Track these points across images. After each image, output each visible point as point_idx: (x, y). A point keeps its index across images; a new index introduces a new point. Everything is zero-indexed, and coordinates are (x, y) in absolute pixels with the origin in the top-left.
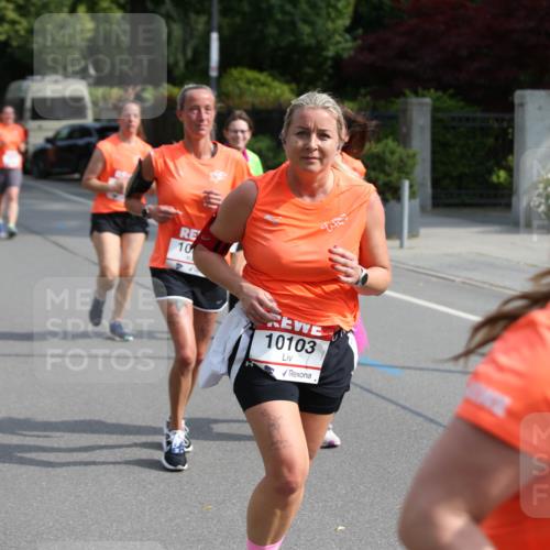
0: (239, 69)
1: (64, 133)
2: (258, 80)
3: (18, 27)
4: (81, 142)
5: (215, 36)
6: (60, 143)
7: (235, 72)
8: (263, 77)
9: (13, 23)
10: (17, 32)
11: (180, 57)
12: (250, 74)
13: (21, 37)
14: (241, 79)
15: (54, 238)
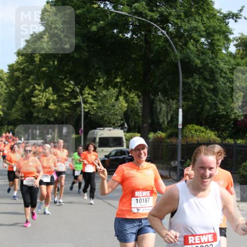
0: (192, 125)
1: (113, 153)
2: (200, 130)
3: (93, 105)
4: (121, 157)
5: (180, 110)
6: (111, 158)
7: (190, 126)
8: (202, 129)
9: (91, 104)
10: (93, 108)
11: (165, 119)
12: (197, 127)
13: (95, 110)
14: (192, 129)
15: (107, 201)
